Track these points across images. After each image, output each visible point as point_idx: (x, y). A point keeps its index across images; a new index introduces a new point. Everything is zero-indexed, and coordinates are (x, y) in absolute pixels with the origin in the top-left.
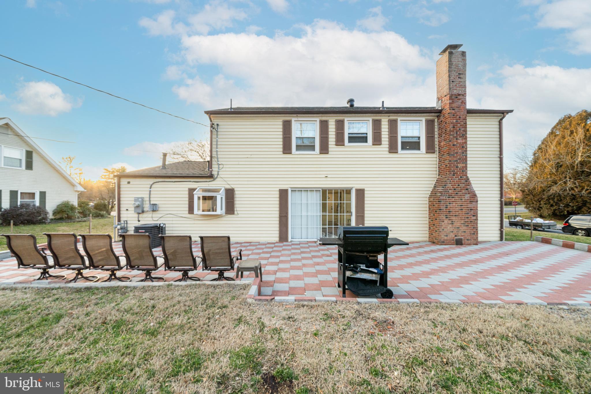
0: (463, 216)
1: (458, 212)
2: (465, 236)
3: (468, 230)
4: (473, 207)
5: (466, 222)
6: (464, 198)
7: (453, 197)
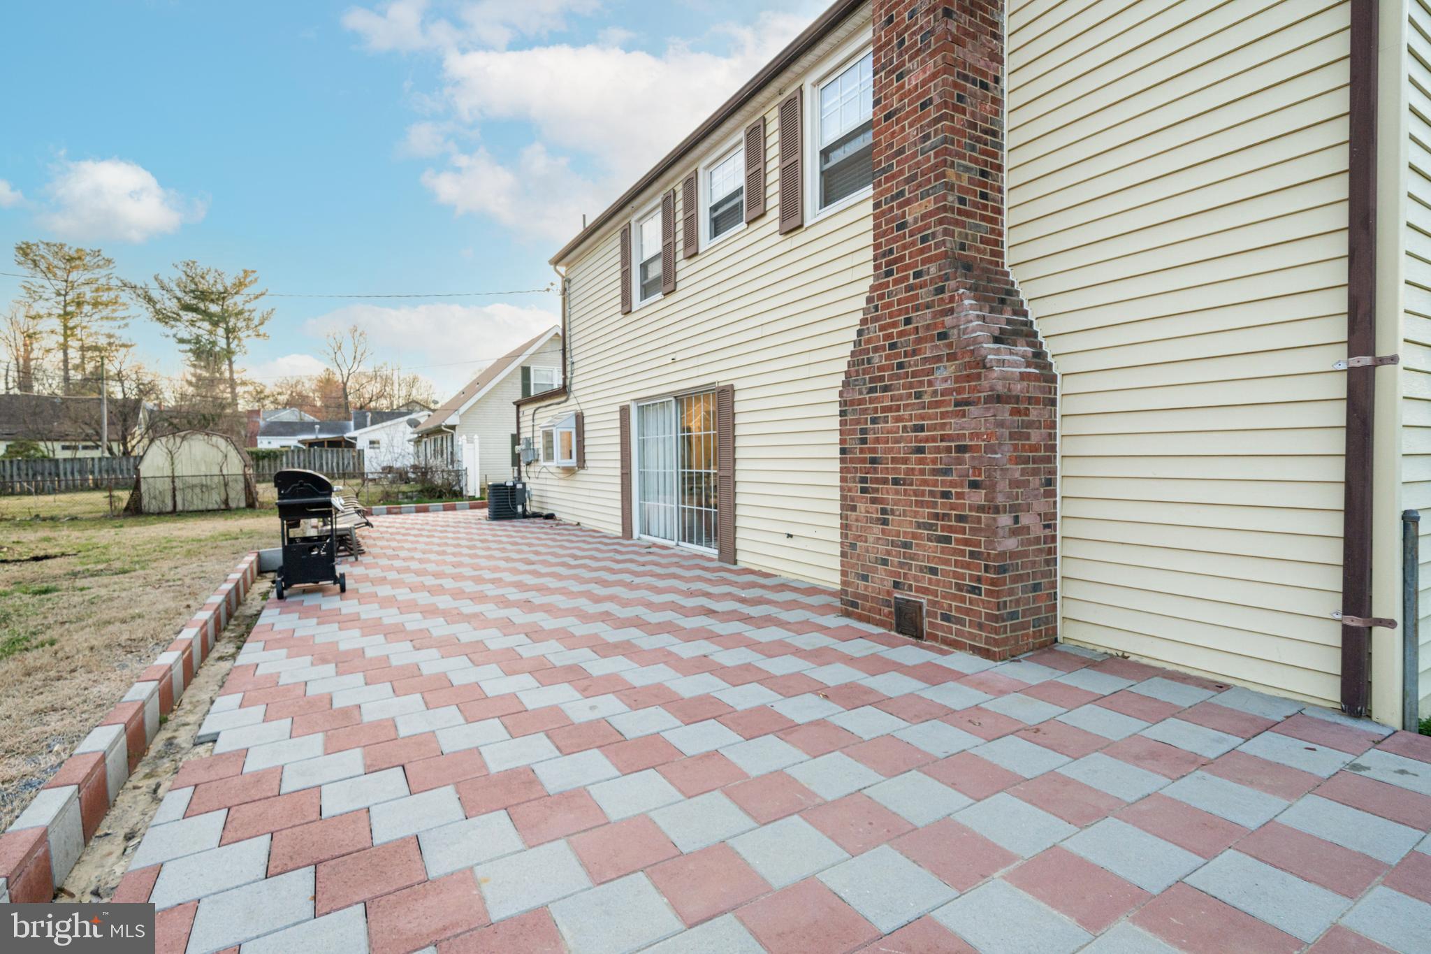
0: (925, 483)
1: (905, 461)
2: (935, 593)
3: (947, 562)
4: (972, 436)
5: (936, 516)
6: (930, 383)
7: (886, 389)
